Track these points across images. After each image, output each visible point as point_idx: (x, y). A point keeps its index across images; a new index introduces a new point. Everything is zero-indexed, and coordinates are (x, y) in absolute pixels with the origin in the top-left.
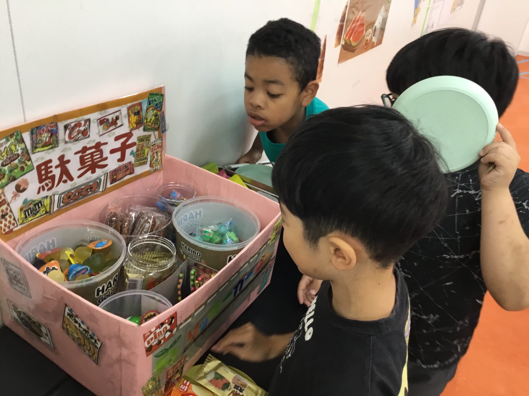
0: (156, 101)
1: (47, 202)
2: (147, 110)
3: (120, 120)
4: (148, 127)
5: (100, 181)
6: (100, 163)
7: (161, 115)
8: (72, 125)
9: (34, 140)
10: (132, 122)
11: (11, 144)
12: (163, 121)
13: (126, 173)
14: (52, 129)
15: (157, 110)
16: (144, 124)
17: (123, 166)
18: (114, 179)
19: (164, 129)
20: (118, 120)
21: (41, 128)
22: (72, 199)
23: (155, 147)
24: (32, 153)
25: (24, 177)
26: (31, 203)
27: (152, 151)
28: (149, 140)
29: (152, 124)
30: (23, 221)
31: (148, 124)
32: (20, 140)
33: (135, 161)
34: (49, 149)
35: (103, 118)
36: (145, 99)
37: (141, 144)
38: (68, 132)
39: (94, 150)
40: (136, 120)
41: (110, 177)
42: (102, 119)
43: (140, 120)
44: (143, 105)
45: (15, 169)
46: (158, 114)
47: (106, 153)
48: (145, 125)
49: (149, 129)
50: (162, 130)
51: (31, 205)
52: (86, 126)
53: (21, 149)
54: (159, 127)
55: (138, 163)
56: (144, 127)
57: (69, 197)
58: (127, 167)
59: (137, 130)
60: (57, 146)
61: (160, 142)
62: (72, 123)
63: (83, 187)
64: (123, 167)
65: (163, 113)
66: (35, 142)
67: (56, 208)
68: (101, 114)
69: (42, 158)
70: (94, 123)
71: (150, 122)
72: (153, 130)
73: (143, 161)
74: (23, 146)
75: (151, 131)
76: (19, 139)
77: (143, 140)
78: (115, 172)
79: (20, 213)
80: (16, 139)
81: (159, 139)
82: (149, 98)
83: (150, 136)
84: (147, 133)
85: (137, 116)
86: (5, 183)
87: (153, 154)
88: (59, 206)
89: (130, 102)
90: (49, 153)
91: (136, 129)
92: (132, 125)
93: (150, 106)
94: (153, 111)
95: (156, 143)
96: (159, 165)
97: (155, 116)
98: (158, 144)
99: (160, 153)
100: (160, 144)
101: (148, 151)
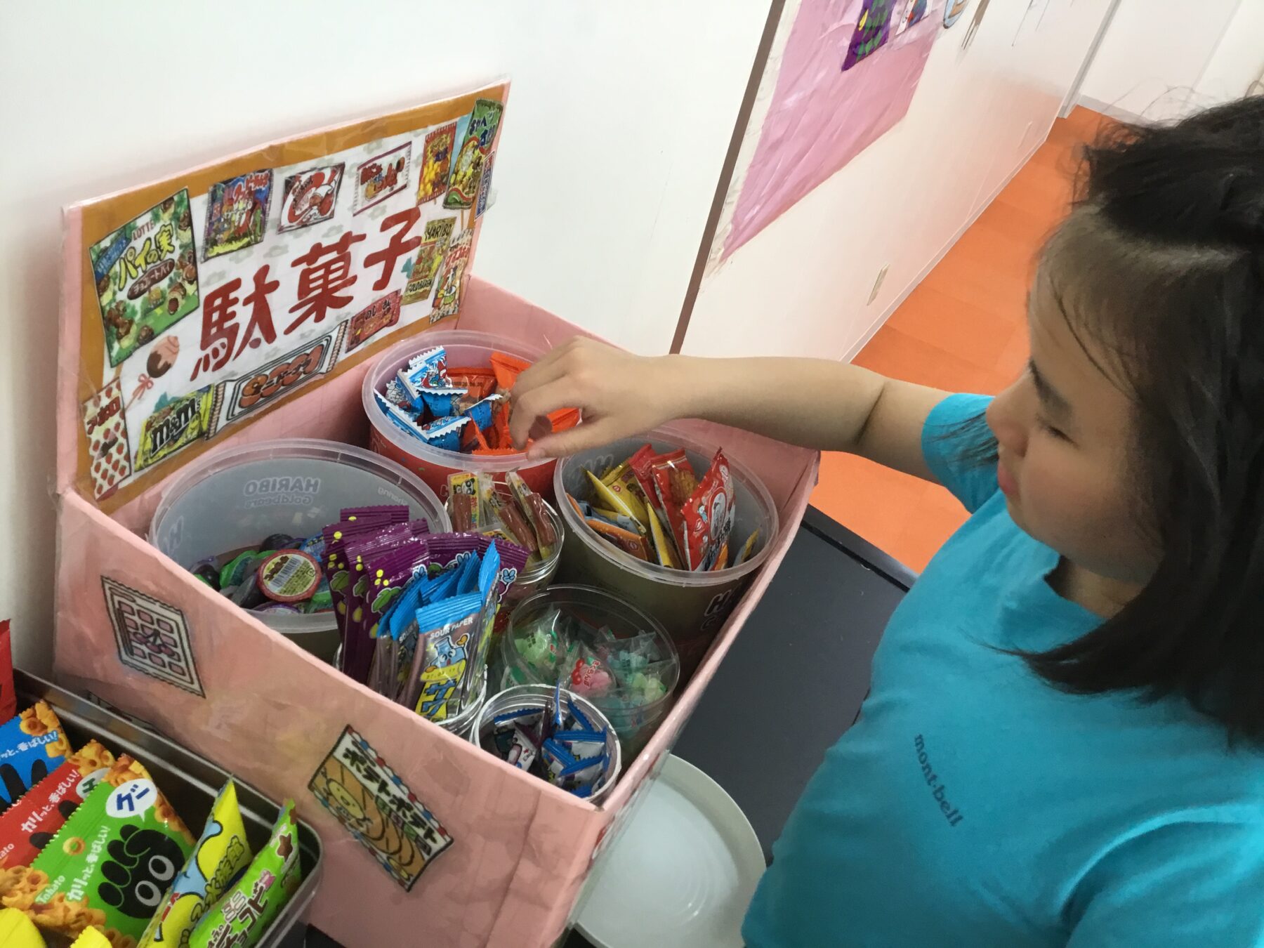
0: (485, 125)
1: (205, 403)
2: (464, 145)
3: (404, 171)
4: (454, 196)
5: (328, 345)
6: (337, 294)
7: (486, 164)
8: (304, 178)
9: (214, 219)
10: (427, 180)
11: (161, 232)
12: (486, 181)
13: (383, 323)
14: (257, 188)
15: (482, 151)
17: (381, 302)
18: (354, 338)
19: (482, 203)
20: (401, 171)
21: (234, 184)
22: (262, 396)
23: (456, 253)
24: (203, 260)
25: (171, 332)
26: (172, 409)
27: (447, 264)
28: (447, 234)
29: (463, 190)
30: (146, 460)
31: (456, 186)
32: (183, 220)
33: (406, 291)
34: (242, 248)
35: (370, 165)
36: (466, 116)
37: (431, 243)
38: (291, 198)
39: (334, 255)
40: (436, 174)
41: (349, 334)
42: (367, 167)
43: (443, 173)
44: (457, 131)
45: (157, 306)
46: (480, 162)
47: (356, 267)
48: (450, 189)
49: (456, 202)
50: (480, 205)
51: (172, 413)
52: (333, 184)
53: (181, 247)
54: (474, 198)
55: (411, 296)
56: (446, 195)
57: (258, 389)
58: (388, 305)
59: (432, 202)
60: (259, 238)
61: (468, 240)
62: (304, 173)
63: (290, 361)
64: (380, 306)
65: (491, 160)
66: (214, 227)
67: (222, 422)
68: (370, 151)
69: (221, 275)
70: (350, 177)
71: (461, 182)
72: (462, 204)
73: (421, 290)
74: (186, 236)
75: (458, 208)
76: (182, 216)
77: (437, 233)
78: (362, 320)
79: (143, 438)
80: (175, 217)
81: (468, 230)
82: (474, 113)
83: (453, 220)
84: (449, 214)
85: (440, 163)
86: (127, 348)
87: (448, 272)
88: (230, 417)
89: (434, 123)
90: (238, 261)
91: (430, 200)
92: (425, 186)
93: (472, 136)
94: (474, 152)
95: (460, 242)
96: (452, 304)
97: (474, 168)
98: (463, 246)
99: (461, 270)
100: (467, 244)
101: (441, 262)
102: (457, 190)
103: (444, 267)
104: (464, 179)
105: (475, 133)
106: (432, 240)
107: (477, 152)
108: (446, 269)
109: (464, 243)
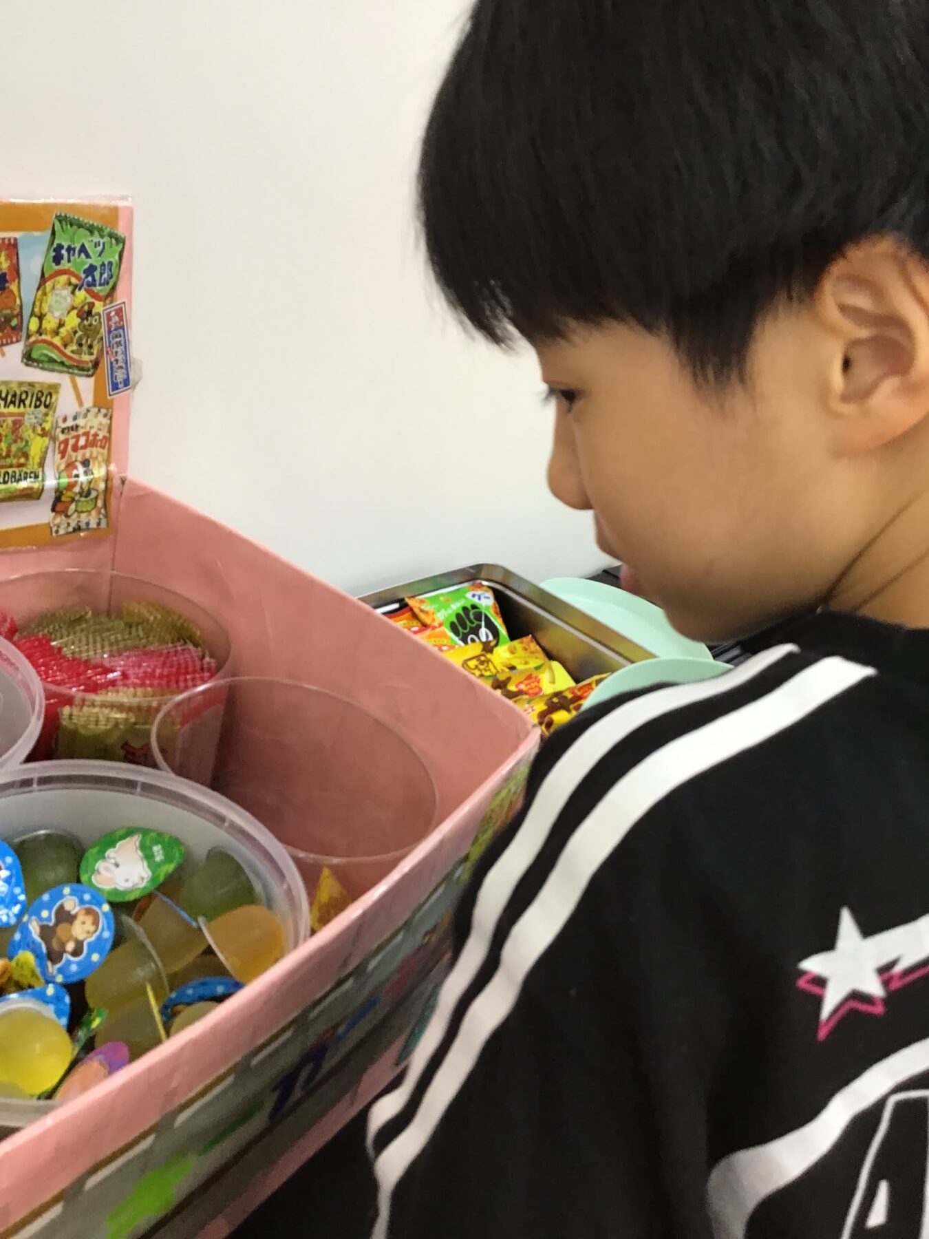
0: (88, 256)
2: (43, 279)
4: (45, 352)
7: (109, 319)
12: (119, 344)
15: (94, 295)
16: (28, 336)
19: (120, 376)
23: (77, 438)
27: (63, 453)
28: (46, 406)
29: (65, 346)
36: (37, 234)
37: (11, 414)
43: (7, 312)
46: (94, 311)
48: (32, 339)
49: (52, 360)
50: (115, 377)
54: (96, 364)
56: (26, 346)
61: (101, 424)
65: (119, 312)
71: (56, 332)
72: (69, 367)
73: (20, 485)
75: (61, 372)
77: (22, 401)
81: (96, 410)
82: (53, 233)
83: (53, 389)
84: (39, 376)
87: (70, 465)
93: (59, 268)
94: (73, 292)
95: (80, 422)
96: (94, 513)
97: (79, 316)
98: (92, 432)
99: (100, 466)
100: (100, 429)
101: (47, 448)
102: (51, 344)
103: (58, 456)
104: (63, 331)
105: (65, 264)
106: (12, 409)
107: (81, 295)
108: (65, 460)
109: (92, 427)
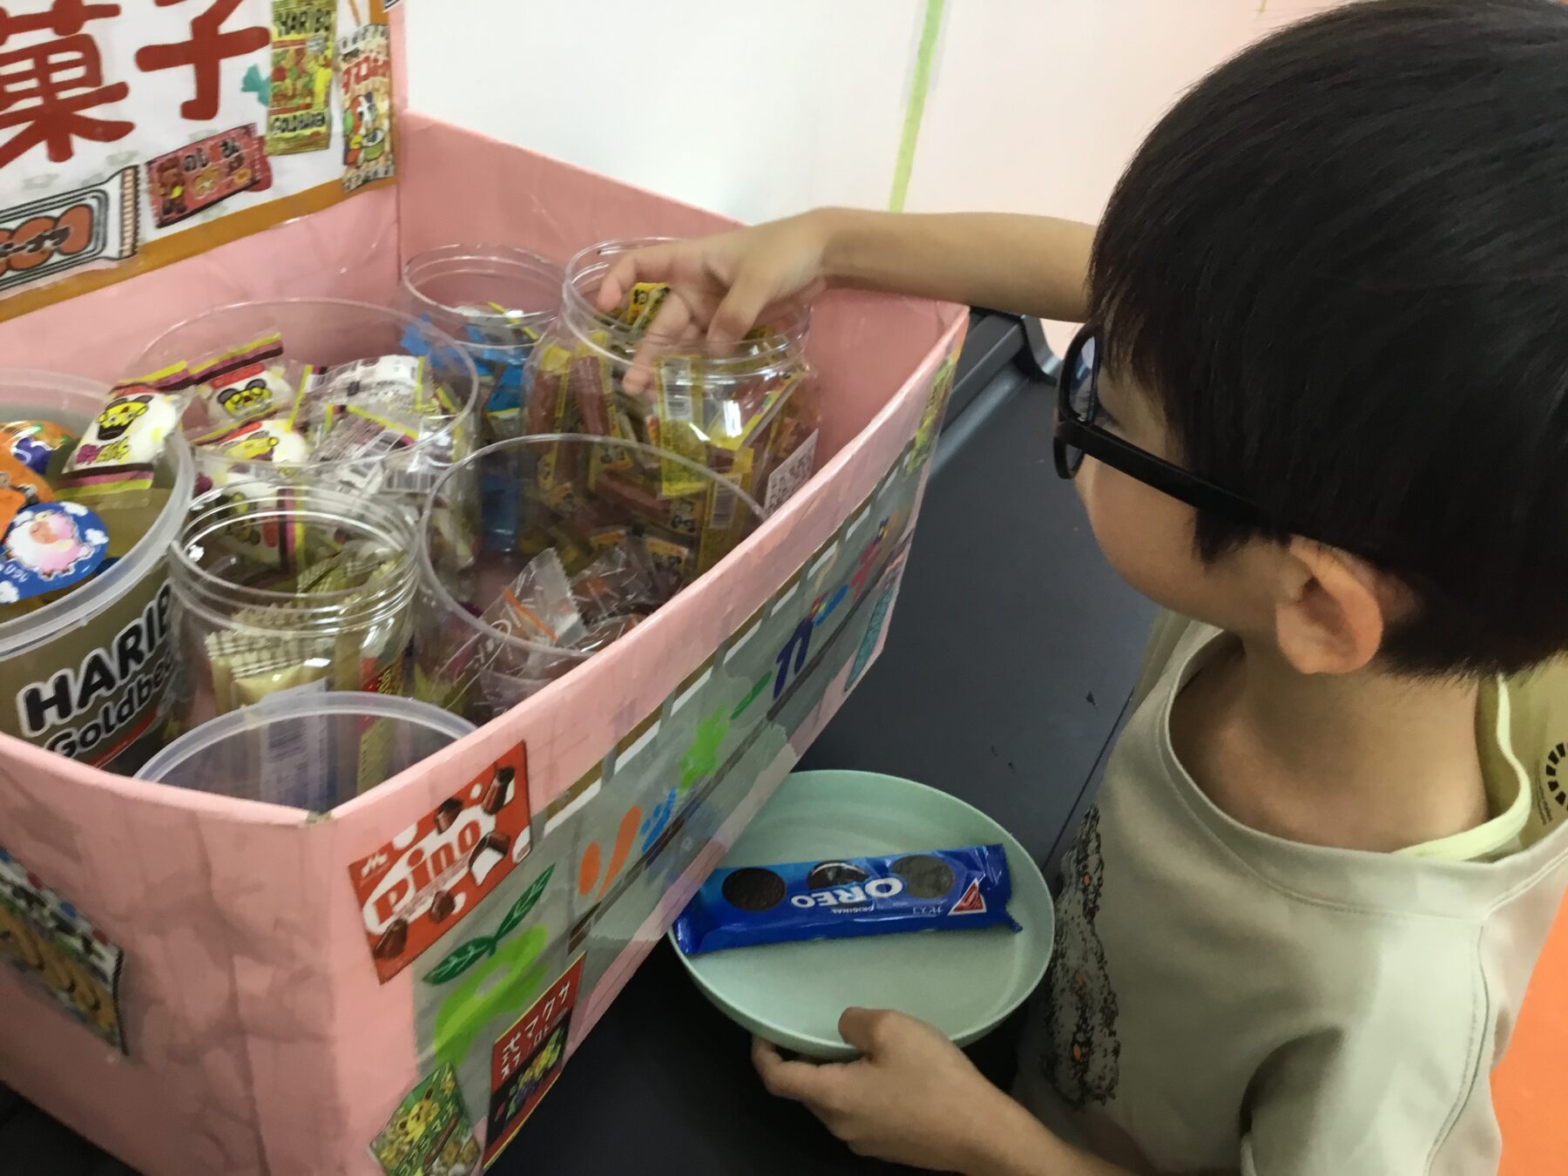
5: (105, 205)
6: (92, 113)
13: (232, 182)
17: (212, 143)
18: (172, 201)
23: (358, 65)
27: (346, 86)
28: (326, 28)
33: (271, 127)
37: (293, 43)
39: (47, 35)
41: (151, 192)
47: (118, 64)
55: (287, 140)
58: (235, 150)
61: (378, 46)
63: (13, 224)
64: (213, 148)
73: (308, 132)
77: (301, 24)
78: (174, 171)
81: (373, 28)
83: (331, 6)
87: (355, 102)
95: (360, 45)
96: (381, 159)
98: (373, 56)
99: (383, 100)
100: (379, 53)
101: (330, 81)
103: (342, 91)
106: (293, 35)
108: (349, 95)
109: (371, 51)
